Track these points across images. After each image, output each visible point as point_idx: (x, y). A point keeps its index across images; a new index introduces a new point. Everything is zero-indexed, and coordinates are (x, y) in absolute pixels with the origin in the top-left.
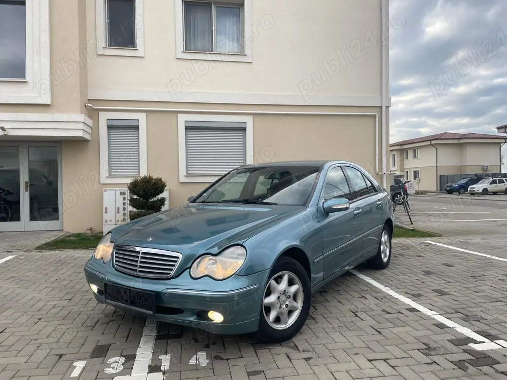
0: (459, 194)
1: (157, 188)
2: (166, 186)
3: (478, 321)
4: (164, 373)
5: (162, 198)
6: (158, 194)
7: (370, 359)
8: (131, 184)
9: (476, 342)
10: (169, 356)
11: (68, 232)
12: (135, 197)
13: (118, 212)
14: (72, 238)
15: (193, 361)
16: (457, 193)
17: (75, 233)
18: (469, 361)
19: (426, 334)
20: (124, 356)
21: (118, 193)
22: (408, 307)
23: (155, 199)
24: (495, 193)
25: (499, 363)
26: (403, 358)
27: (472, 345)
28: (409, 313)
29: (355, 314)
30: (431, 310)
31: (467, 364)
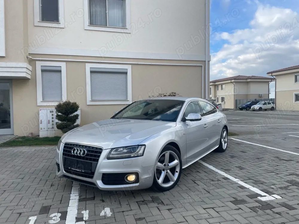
0: (247, 110)
1: (73, 109)
2: (79, 107)
3: (262, 184)
4: (85, 221)
5: (77, 114)
6: (74, 112)
7: (205, 208)
8: (57, 106)
9: (261, 196)
10: (87, 211)
11: (17, 136)
12: (60, 114)
13: (49, 123)
14: (20, 140)
15: (102, 214)
16: (246, 110)
17: (21, 136)
18: (258, 207)
19: (234, 192)
20: (60, 212)
21: (49, 111)
22: (223, 177)
23: (72, 115)
24: (266, 110)
25: (274, 208)
26: (222, 207)
27: (259, 198)
28: (224, 181)
29: (194, 182)
30: (236, 178)
31: (257, 209)
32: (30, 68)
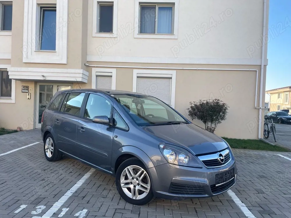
10: (67, 209)
15: (77, 214)
32: (87, 73)
